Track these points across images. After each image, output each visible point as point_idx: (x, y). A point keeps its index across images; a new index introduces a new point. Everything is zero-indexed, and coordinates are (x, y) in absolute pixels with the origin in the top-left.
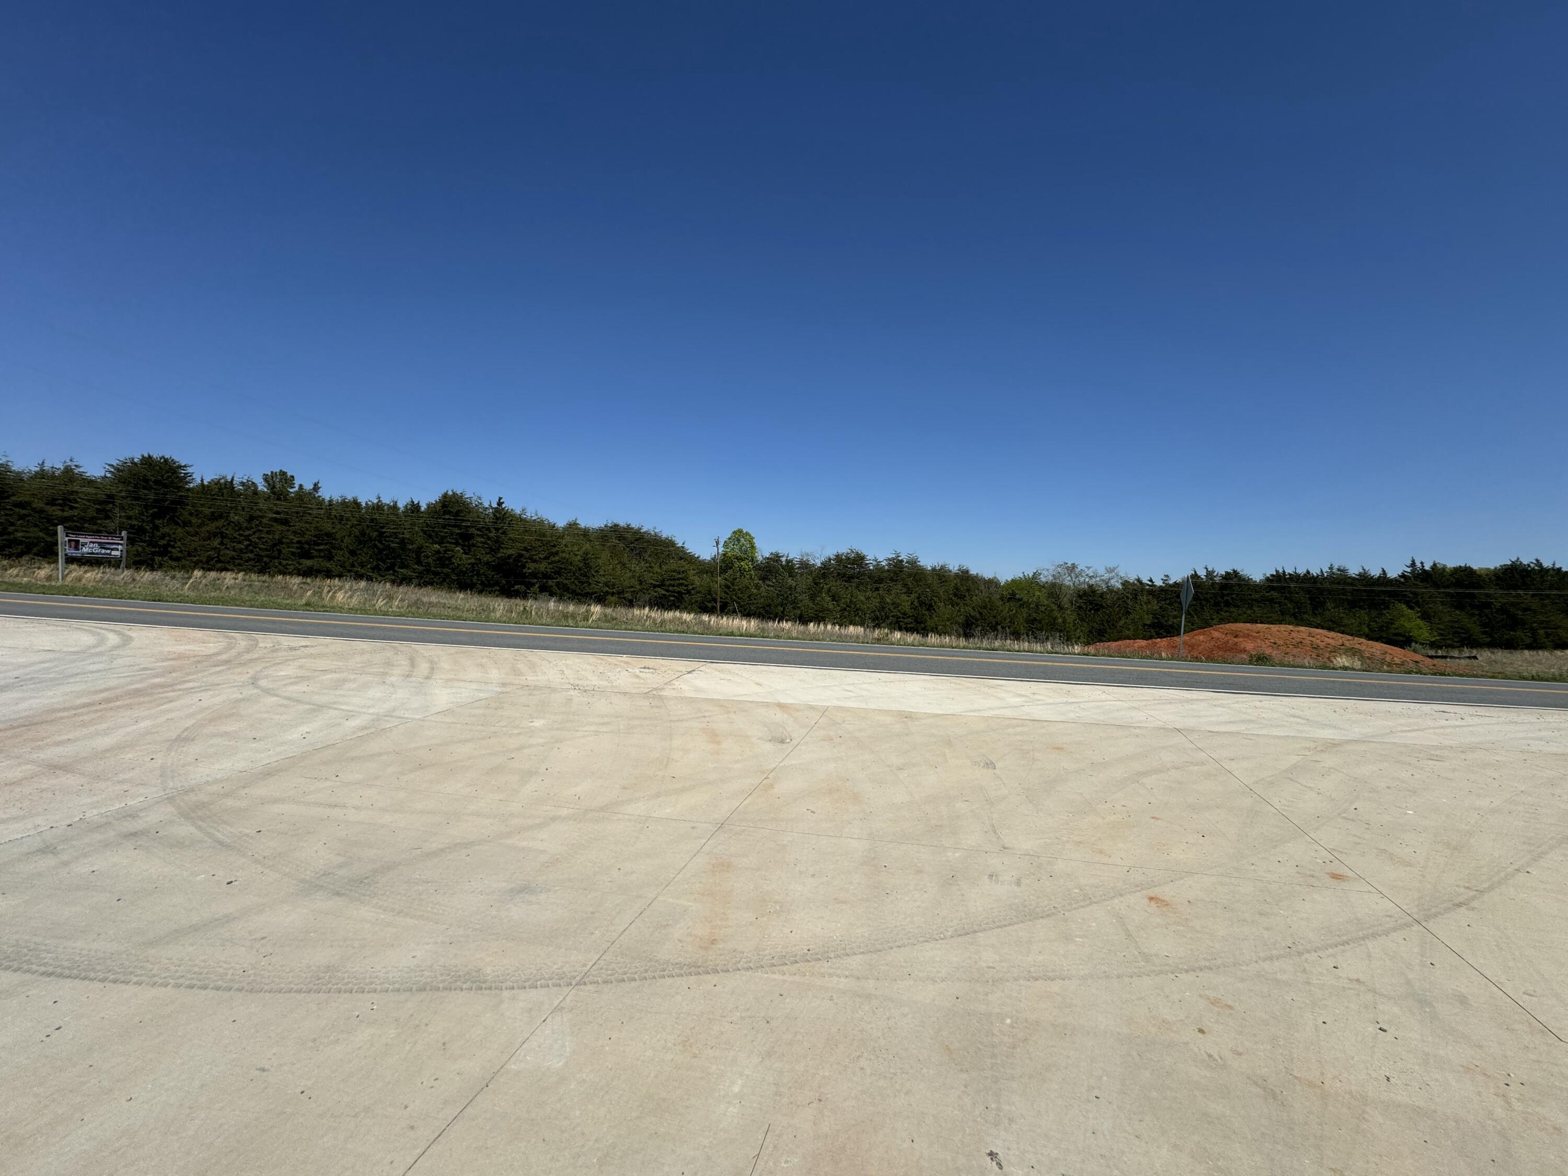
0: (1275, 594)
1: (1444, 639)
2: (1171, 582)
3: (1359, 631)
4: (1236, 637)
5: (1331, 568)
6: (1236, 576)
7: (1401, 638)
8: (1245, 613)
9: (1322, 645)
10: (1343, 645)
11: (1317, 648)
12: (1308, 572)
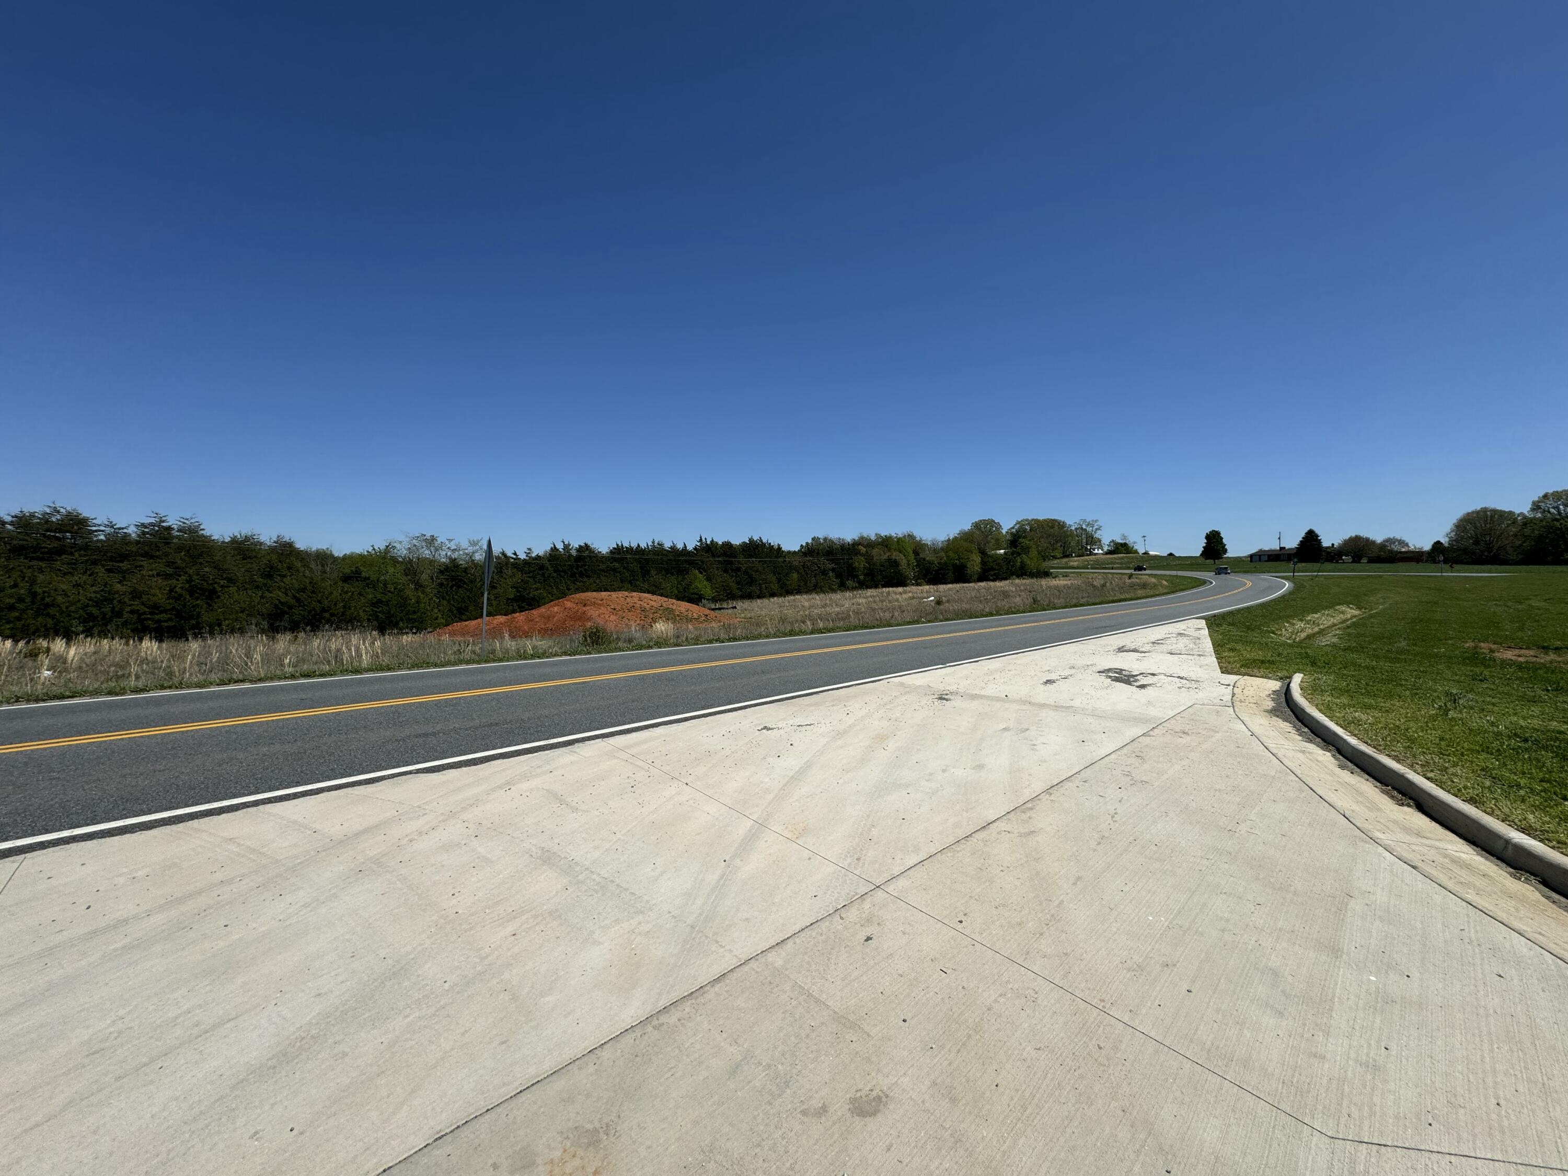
0: (617, 565)
1: (719, 596)
2: (534, 555)
3: (672, 592)
4: (585, 605)
5: (653, 542)
6: (587, 549)
7: (697, 596)
8: (595, 582)
9: (648, 607)
10: (661, 606)
11: (644, 610)
12: (639, 545)
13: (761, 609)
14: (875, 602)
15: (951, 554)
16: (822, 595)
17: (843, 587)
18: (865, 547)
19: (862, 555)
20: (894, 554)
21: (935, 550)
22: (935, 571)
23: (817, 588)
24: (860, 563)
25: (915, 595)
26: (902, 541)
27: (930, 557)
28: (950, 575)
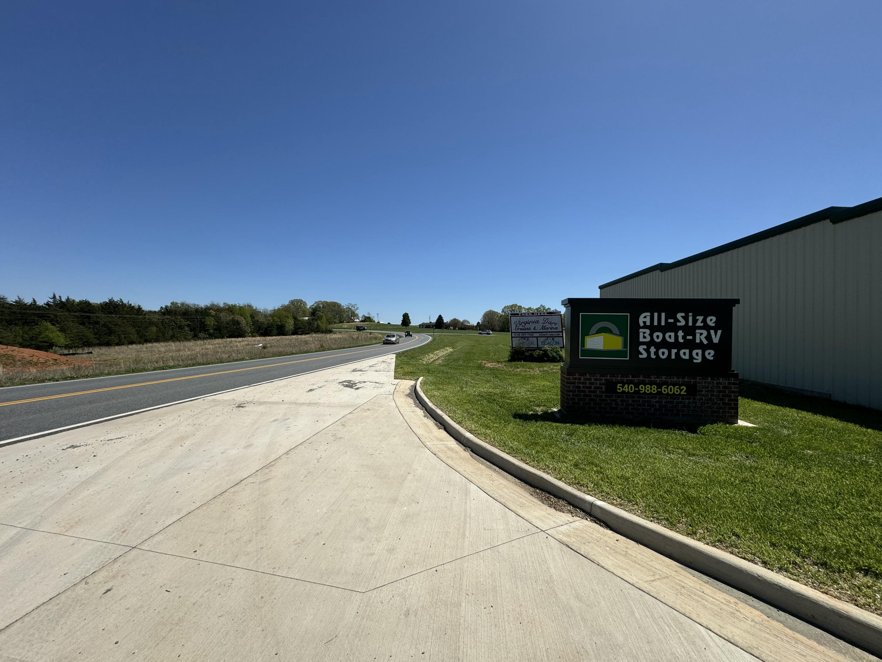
1: (74, 343)
13: (118, 353)
14: (220, 347)
15: (275, 318)
16: (178, 343)
17: (196, 337)
18: (214, 311)
19: (213, 316)
20: (237, 317)
21: (266, 316)
22: (265, 328)
23: (173, 338)
24: (210, 322)
25: (250, 343)
26: (243, 309)
27: (261, 319)
28: (275, 331)
